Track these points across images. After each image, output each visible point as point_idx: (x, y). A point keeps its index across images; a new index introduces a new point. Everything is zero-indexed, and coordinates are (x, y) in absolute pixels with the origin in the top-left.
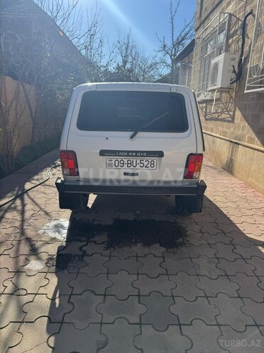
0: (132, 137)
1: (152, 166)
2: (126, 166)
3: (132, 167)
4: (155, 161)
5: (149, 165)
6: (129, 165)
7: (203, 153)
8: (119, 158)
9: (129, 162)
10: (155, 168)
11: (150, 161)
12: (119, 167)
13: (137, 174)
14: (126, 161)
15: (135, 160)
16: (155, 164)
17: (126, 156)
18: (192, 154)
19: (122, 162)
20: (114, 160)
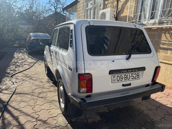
2: (124, 79)
5: (136, 77)
6: (126, 79)
8: (119, 75)
9: (126, 76)
10: (139, 78)
11: (137, 73)
12: (120, 81)
13: (130, 84)
14: (123, 77)
15: (128, 75)
16: (139, 76)
17: (126, 72)
19: (121, 77)
20: (116, 76)
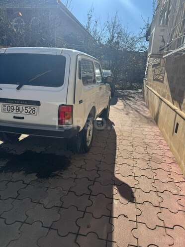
0: (18, 89)
1: (34, 112)
2: (15, 111)
3: (19, 112)
4: (36, 108)
5: (31, 112)
6: (17, 111)
7: (73, 105)
8: (11, 105)
9: (17, 108)
10: (36, 114)
11: (32, 108)
12: (10, 112)
13: (23, 118)
14: (15, 108)
15: (21, 107)
16: (36, 111)
18: (63, 105)
19: (12, 108)
20: (7, 106)
